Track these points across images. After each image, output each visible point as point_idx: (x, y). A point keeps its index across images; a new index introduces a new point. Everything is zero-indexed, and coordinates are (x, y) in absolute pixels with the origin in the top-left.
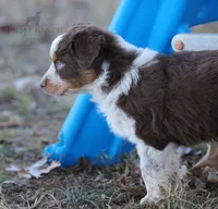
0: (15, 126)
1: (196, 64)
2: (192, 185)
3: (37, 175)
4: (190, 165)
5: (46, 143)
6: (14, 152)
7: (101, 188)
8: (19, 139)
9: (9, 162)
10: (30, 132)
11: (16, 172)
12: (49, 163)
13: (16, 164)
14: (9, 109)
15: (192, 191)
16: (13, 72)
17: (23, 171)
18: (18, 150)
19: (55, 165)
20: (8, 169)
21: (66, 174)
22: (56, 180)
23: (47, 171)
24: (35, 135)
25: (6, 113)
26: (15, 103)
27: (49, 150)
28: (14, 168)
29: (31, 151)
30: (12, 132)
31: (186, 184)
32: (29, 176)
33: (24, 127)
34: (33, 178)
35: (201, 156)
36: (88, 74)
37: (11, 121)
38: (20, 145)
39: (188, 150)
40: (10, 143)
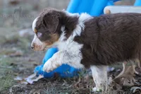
0: (19, 56)
1: (114, 21)
2: (115, 88)
3: (31, 82)
4: (113, 77)
5: (36, 65)
6: (18, 70)
7: (65, 89)
8: (21, 63)
9: (16, 75)
10: (27, 59)
11: (20, 81)
12: (37, 76)
13: (20, 76)
14: (16, 46)
15: (115, 91)
16: (18, 26)
17: (23, 80)
18: (21, 69)
19: (41, 77)
20: (15, 79)
21: (47, 82)
22: (41, 85)
23: (36, 80)
24: (30, 61)
25: (14, 49)
26: (19, 43)
27: (37, 69)
28: (18, 78)
29: (27, 69)
30: (18, 59)
31: (112, 88)
32: (27, 83)
33: (24, 56)
34: (29, 84)
35: (119, 72)
36: (55, 36)
37: (17, 53)
38: (22, 66)
39: (113, 69)
40: (16, 65)
